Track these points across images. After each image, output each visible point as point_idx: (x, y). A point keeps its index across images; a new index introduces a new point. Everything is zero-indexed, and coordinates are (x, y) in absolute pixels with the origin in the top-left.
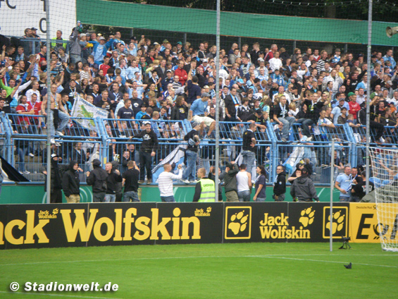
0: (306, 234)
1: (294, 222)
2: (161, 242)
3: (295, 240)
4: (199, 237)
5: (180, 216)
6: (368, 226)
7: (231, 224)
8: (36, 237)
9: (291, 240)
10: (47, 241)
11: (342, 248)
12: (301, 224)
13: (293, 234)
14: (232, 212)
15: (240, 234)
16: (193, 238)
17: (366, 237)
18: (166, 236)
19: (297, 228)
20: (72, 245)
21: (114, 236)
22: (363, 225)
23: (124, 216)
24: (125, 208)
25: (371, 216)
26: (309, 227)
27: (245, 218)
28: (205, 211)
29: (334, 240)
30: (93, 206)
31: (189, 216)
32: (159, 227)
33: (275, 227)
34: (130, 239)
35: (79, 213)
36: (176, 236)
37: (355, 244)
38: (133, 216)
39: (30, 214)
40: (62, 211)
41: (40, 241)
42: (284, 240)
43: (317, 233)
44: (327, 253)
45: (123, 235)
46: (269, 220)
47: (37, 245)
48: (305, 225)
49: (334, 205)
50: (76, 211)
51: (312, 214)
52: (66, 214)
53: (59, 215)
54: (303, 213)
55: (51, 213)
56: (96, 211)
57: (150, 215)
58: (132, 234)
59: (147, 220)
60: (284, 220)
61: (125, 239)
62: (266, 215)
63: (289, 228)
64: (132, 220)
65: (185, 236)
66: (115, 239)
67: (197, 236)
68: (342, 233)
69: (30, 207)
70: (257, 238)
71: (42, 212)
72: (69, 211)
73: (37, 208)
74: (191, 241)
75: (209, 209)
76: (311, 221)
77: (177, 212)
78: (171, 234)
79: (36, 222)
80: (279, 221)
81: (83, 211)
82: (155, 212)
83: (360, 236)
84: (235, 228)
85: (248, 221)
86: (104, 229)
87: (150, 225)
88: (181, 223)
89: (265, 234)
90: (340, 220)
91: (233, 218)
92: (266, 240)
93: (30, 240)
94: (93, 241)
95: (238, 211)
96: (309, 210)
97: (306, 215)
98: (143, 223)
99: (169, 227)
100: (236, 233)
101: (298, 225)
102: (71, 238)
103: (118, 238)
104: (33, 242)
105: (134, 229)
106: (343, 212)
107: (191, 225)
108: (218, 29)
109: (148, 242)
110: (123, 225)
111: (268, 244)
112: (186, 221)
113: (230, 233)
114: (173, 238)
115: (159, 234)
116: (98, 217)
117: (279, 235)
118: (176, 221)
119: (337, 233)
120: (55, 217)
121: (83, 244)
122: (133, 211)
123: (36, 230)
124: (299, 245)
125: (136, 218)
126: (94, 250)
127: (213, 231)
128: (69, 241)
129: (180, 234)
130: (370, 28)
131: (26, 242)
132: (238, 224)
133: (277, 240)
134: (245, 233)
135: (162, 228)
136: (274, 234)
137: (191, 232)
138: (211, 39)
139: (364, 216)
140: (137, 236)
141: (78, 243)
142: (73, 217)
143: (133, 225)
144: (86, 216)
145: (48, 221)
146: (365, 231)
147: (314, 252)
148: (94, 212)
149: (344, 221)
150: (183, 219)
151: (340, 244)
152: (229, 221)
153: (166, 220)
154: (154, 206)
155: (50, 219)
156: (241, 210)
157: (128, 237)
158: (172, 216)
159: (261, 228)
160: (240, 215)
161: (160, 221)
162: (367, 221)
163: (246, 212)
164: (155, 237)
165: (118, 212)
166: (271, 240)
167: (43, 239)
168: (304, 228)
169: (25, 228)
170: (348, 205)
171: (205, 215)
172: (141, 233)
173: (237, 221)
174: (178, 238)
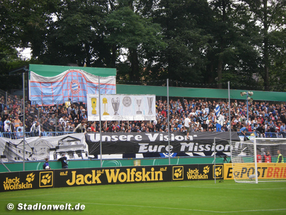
0: (206, 177)
1: (201, 172)
2: (146, 182)
3: (202, 179)
5: (154, 171)
6: (231, 173)
7: (175, 174)
8: (96, 181)
9: (200, 180)
10: (100, 182)
11: (220, 182)
13: (201, 177)
14: (175, 169)
15: (179, 177)
17: (231, 177)
18: (148, 179)
19: (202, 174)
20: (110, 184)
22: (229, 172)
24: (131, 168)
25: (232, 168)
26: (207, 174)
27: (181, 171)
28: (164, 169)
29: (216, 179)
30: (118, 168)
31: (158, 171)
33: (193, 174)
35: (112, 171)
36: (153, 179)
37: (226, 180)
39: (94, 172)
42: (197, 180)
43: (210, 176)
44: (214, 184)
45: (130, 179)
46: (191, 171)
47: (97, 184)
49: (216, 164)
50: (111, 170)
51: (209, 168)
52: (107, 171)
53: (105, 172)
54: (204, 168)
55: (101, 171)
56: (119, 170)
57: (141, 171)
58: (134, 179)
60: (197, 171)
61: (131, 181)
62: (189, 169)
63: (199, 174)
64: (134, 173)
65: (157, 179)
66: (127, 181)
67: (161, 179)
68: (221, 176)
69: (93, 169)
70: (186, 179)
71: (98, 171)
73: (96, 169)
74: (159, 181)
75: (166, 168)
76: (208, 172)
77: (153, 169)
80: (195, 172)
81: (114, 170)
82: (144, 170)
83: (228, 177)
84: (177, 175)
85: (182, 172)
86: (122, 177)
87: (142, 175)
88: (155, 174)
89: (189, 177)
90: (220, 170)
91: (176, 171)
92: (190, 180)
93: (94, 182)
94: (118, 182)
95: (178, 168)
96: (207, 167)
97: (206, 169)
100: (177, 177)
101: (203, 173)
102: (110, 181)
103: (129, 180)
105: (135, 177)
106: (221, 167)
108: (168, 94)
109: (141, 182)
110: (131, 175)
112: (157, 173)
113: (175, 177)
115: (146, 179)
116: (120, 172)
117: (195, 177)
118: (153, 173)
119: (219, 176)
120: (103, 173)
121: (114, 183)
122: (135, 169)
123: (96, 178)
124: (203, 181)
125: (136, 172)
126: (118, 186)
127: (168, 177)
129: (155, 178)
130: (229, 92)
131: (93, 183)
133: (195, 180)
134: (181, 177)
136: (193, 177)
139: (230, 169)
140: (136, 180)
141: (112, 183)
142: (110, 172)
143: (135, 175)
144: (115, 172)
146: (230, 175)
147: (210, 184)
148: (118, 170)
149: (222, 171)
150: (155, 172)
151: (219, 180)
152: (174, 172)
153: (148, 173)
154: (143, 167)
155: (101, 174)
157: (133, 180)
158: (151, 171)
159: (188, 175)
160: (179, 170)
161: (146, 173)
162: (231, 171)
163: (181, 169)
164: (144, 180)
165: (128, 170)
166: (192, 180)
167: (99, 182)
168: (205, 174)
169: (92, 177)
170: (223, 164)
172: (138, 178)
173: (177, 172)
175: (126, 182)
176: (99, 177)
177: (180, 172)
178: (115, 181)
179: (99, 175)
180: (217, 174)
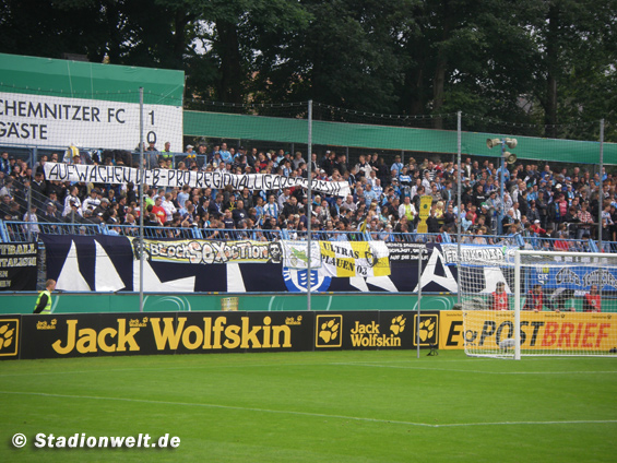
0: (396, 342)
1: (385, 330)
2: (251, 350)
3: (386, 348)
4: (290, 346)
5: (271, 325)
6: (458, 333)
7: (322, 333)
8: (127, 345)
9: (382, 348)
10: (138, 348)
11: (429, 354)
12: (392, 332)
13: (383, 342)
14: (322, 321)
15: (331, 342)
16: (284, 346)
17: (456, 344)
18: (256, 344)
19: (388, 336)
20: (161, 352)
21: (203, 344)
22: (452, 332)
23: (213, 324)
24: (214, 316)
25: (460, 323)
26: (400, 335)
27: (336, 326)
28: (296, 320)
29: (421, 347)
30: (182, 315)
31: (280, 325)
32: (250, 336)
33: (366, 335)
34: (220, 347)
35: (168, 321)
36: (266, 344)
37: (444, 350)
38: (222, 324)
39: (122, 322)
40: (151, 320)
41: (131, 349)
42: (375, 348)
43: (407, 341)
44: (415, 360)
45: (212, 343)
46: (360, 328)
47: (128, 353)
48: (396, 333)
49: (422, 313)
50: (165, 319)
51: (403, 322)
52: (155, 322)
53: (149, 324)
54: (394, 321)
55: (141, 321)
56: (185, 319)
57: (240, 324)
58: (222, 342)
59: (237, 329)
60: (375, 328)
61: (214, 347)
62: (357, 323)
63: (380, 335)
64: (222, 329)
65: (276, 344)
66: (204, 347)
67: (287, 344)
68: (431, 340)
69: (122, 316)
70: (347, 346)
71: (132, 321)
72: (159, 319)
73: (128, 317)
74: (281, 349)
75: (300, 318)
76: (402, 329)
77: (267, 320)
78: (262, 342)
79: (127, 331)
80: (370, 329)
81: (172, 319)
82: (245, 320)
83: (449, 343)
84: (326, 336)
85: (339, 329)
86: (193, 337)
87: (240, 334)
88: (272, 332)
89: (356, 342)
90: (431, 327)
91: (324, 326)
92: (357, 348)
93: (121, 348)
94: (182, 350)
95: (329, 319)
96: (400, 318)
97: (397, 323)
98: (233, 331)
99: (260, 335)
100: (327, 341)
101: (388, 332)
102: (161, 346)
103: (207, 346)
104: (124, 349)
105: (223, 338)
106: (433, 320)
107: (282, 334)
108: (310, 137)
109: (238, 350)
110: (213, 333)
111: (359, 352)
112: (277, 329)
113: (321, 341)
114: (264, 346)
115: (250, 342)
116: (186, 325)
117: (370, 343)
118: (267, 330)
119: (428, 340)
120: (145, 325)
121: (172, 352)
122: (223, 319)
123: (127, 338)
124: (390, 352)
125: (225, 326)
126: (181, 360)
128: (159, 348)
129: (271, 342)
130: (459, 137)
131: (118, 350)
132: (329, 333)
133: (368, 348)
134: (336, 341)
135: (253, 336)
136: (365, 342)
137: (282, 340)
138: (302, 148)
139: (454, 324)
140: (227, 344)
141: (167, 351)
142: (162, 325)
143: (223, 333)
144: (175, 324)
145: (138, 329)
146: (454, 338)
147: (404, 358)
148: (182, 321)
149: (435, 328)
150: (274, 327)
151: (428, 351)
152: (320, 330)
153: (256, 329)
154: (244, 314)
155: (141, 328)
156: (332, 318)
157: (217, 345)
158: (263, 324)
159: (352, 336)
160: (331, 323)
161: (250, 329)
162: (457, 328)
163: (337, 320)
164: (245, 345)
165: (207, 321)
166: (361, 348)
167: (134, 347)
168: (395, 336)
169: (117, 335)
170: (438, 313)
171: (295, 323)
172: (231, 341)
173: (328, 329)
174: (268, 346)
175: (200, 350)
176: (135, 336)
177: (335, 328)
178: (174, 346)
179: (134, 331)
180: (423, 335)
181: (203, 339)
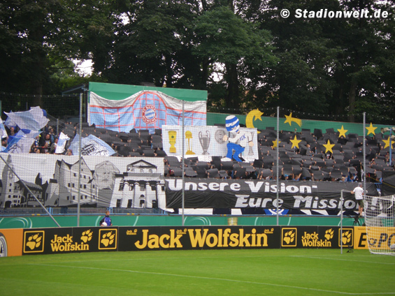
0: (328, 244)
1: (322, 237)
2: (245, 248)
4: (267, 245)
6: (365, 240)
7: (285, 238)
8: (175, 244)
9: (320, 247)
10: (181, 246)
11: (348, 252)
12: (326, 238)
13: (321, 244)
14: (285, 231)
15: (291, 243)
16: (264, 245)
17: (364, 246)
18: (248, 244)
19: (323, 240)
20: (194, 248)
21: (218, 244)
22: (362, 239)
23: (223, 233)
24: (224, 228)
25: (365, 234)
26: (330, 240)
27: (293, 235)
28: (270, 231)
29: (343, 248)
30: (206, 227)
31: (261, 233)
32: (244, 240)
33: (311, 240)
34: (227, 246)
35: (198, 231)
36: (253, 245)
37: (357, 250)
38: (228, 233)
39: (172, 231)
40: (189, 230)
41: (178, 247)
42: (316, 247)
43: (335, 243)
44: (340, 254)
45: (223, 243)
46: (307, 236)
47: (176, 249)
48: (328, 239)
49: (343, 227)
50: (196, 230)
51: (332, 233)
52: (191, 231)
53: (187, 232)
54: (327, 232)
55: (183, 231)
57: (238, 233)
58: (228, 243)
59: (237, 235)
60: (316, 236)
61: (224, 246)
62: (305, 233)
63: (319, 240)
64: (228, 235)
65: (259, 245)
66: (218, 246)
67: (265, 244)
68: (350, 243)
69: (172, 228)
70: (300, 246)
71: (178, 231)
72: (193, 230)
73: (176, 228)
74: (262, 247)
75: (272, 230)
76: (332, 237)
77: (254, 231)
78: (251, 243)
79: (175, 236)
80: (313, 236)
81: (200, 230)
82: (241, 231)
83: (360, 245)
84: (287, 240)
85: (295, 236)
86: (212, 240)
87: (238, 238)
88: (256, 237)
89: (305, 244)
90: (349, 236)
91: (286, 234)
92: (305, 247)
93: (172, 246)
94: (206, 247)
95: (289, 231)
96: (330, 231)
97: (328, 233)
98: (235, 237)
99: (250, 239)
100: (288, 243)
101: (324, 239)
102: (194, 245)
103: (220, 245)
104: (174, 247)
105: (229, 240)
106: (350, 232)
107: (262, 239)
108: (278, 127)
109: (238, 248)
110: (223, 238)
111: (307, 250)
112: (259, 236)
113: (285, 243)
114: (252, 245)
115: (244, 243)
116: (208, 234)
117: (313, 244)
118: (254, 236)
119: (347, 244)
120: (185, 233)
121: (200, 248)
122: (229, 230)
123: (175, 240)
124: (325, 250)
125: (230, 234)
126: (206, 253)
128: (193, 246)
129: (256, 243)
130: (364, 127)
131: (170, 247)
132: (289, 238)
133: (312, 247)
134: (293, 243)
135: (246, 240)
136: (310, 244)
137: (262, 243)
139: (363, 234)
140: (231, 244)
141: (198, 248)
142: (195, 233)
143: (229, 238)
144: (202, 233)
145: (181, 236)
146: (363, 243)
147: (333, 254)
148: (206, 231)
149: (351, 237)
151: (348, 250)
152: (284, 236)
153: (248, 236)
154: (241, 227)
155: (183, 235)
156: (291, 230)
157: (226, 245)
158: (251, 233)
159: (303, 240)
160: (290, 233)
161: (244, 236)
162: (364, 237)
163: (294, 231)
164: (241, 245)
165: (220, 231)
166: (308, 247)
167: (179, 245)
168: (328, 241)
169: (170, 239)
170: (353, 228)
171: (270, 233)
172: (234, 243)
173: (288, 236)
174: (255, 245)
175: (216, 248)
176: (180, 239)
178: (201, 245)
179: (179, 236)
180: (344, 240)
181: (218, 241)
